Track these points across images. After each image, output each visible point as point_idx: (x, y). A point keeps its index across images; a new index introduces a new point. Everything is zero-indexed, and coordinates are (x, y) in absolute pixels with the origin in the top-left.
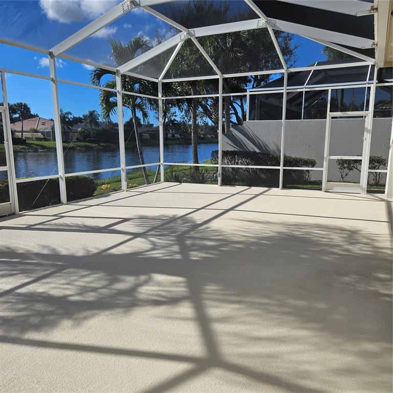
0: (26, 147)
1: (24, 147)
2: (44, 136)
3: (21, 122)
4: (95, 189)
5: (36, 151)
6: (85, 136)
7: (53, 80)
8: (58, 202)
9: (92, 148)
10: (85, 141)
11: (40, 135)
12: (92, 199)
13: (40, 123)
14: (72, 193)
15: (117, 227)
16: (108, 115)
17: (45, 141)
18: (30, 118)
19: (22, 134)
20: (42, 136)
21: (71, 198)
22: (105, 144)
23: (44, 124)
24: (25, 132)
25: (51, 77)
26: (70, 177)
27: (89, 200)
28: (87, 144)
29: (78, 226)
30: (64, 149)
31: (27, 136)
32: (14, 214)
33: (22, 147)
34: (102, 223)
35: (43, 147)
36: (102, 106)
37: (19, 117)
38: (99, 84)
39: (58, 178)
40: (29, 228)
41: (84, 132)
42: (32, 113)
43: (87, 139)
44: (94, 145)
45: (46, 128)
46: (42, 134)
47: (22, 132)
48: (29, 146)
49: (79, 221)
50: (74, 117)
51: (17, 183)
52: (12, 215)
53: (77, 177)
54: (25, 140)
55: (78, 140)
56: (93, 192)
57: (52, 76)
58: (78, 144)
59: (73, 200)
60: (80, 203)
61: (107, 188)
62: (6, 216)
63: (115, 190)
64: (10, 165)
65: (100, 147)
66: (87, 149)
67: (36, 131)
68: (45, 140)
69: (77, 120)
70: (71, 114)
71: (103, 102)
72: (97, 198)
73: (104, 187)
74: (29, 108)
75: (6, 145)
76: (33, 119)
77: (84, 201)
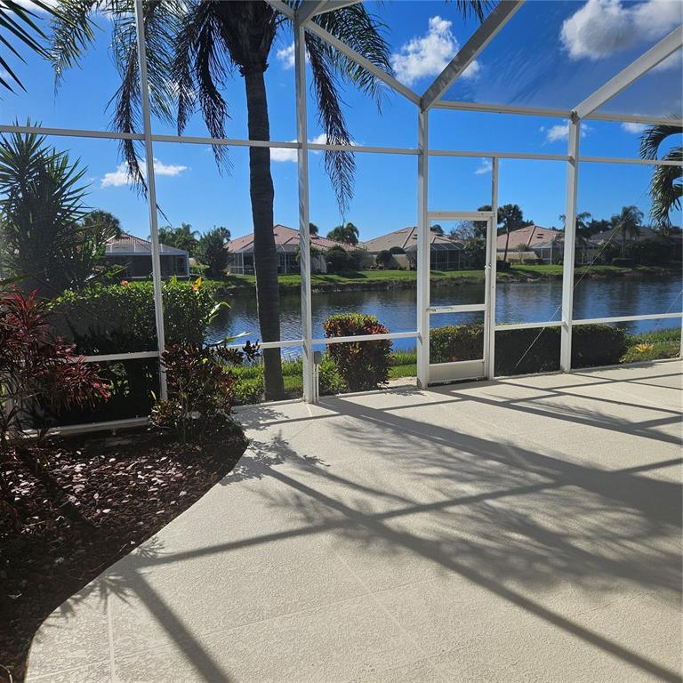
0: (509, 275)
1: (506, 274)
2: (538, 256)
3: (506, 236)
4: (624, 351)
5: (523, 280)
6: (610, 254)
7: (571, 160)
8: (555, 367)
9: (621, 275)
10: (608, 261)
11: (532, 255)
12: (617, 368)
13: (535, 235)
14: (580, 355)
15: (665, 429)
16: (666, 213)
17: (539, 264)
18: (520, 228)
19: (506, 255)
20: (536, 257)
21: (579, 363)
22: (648, 268)
23: (540, 236)
24: (511, 251)
25: (570, 155)
26: (581, 326)
27: (611, 369)
28: (612, 268)
29: (588, 413)
30: (576, 277)
31: (512, 258)
32: (486, 379)
33: (503, 274)
34: (637, 416)
35: (535, 275)
36: (655, 194)
37: (504, 227)
38: (653, 156)
39: (559, 328)
40: (508, 404)
41: (608, 247)
42: (525, 220)
43: (614, 259)
44: (625, 270)
45: (544, 243)
46: (536, 253)
47: (506, 250)
48: (514, 274)
49: (590, 406)
50: (593, 222)
51: (496, 332)
52: (483, 380)
53: (593, 326)
54: (509, 264)
55: (598, 262)
56: (620, 356)
57: (571, 153)
58: (596, 268)
59: (581, 367)
60: (594, 374)
61: (647, 351)
62: (475, 380)
63: (664, 356)
64: (490, 302)
65: (638, 274)
66: (610, 277)
67: (527, 249)
68: (540, 262)
69: (599, 227)
70: (588, 215)
71: (657, 186)
72: (628, 368)
73: (641, 348)
74: (520, 213)
75: (486, 271)
76: (525, 229)
77: (601, 370)
